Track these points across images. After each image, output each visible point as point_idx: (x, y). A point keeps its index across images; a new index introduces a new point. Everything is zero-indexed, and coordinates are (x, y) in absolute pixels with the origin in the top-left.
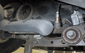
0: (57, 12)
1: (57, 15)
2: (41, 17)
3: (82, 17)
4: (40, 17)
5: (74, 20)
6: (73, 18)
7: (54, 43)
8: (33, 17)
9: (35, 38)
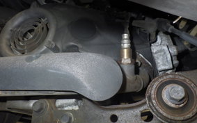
0: (126, 36)
1: (125, 41)
2: (80, 46)
3: (175, 50)
4: (76, 46)
5: (158, 58)
6: (156, 53)
7: (119, 119)
8: (56, 46)
9: (61, 106)
